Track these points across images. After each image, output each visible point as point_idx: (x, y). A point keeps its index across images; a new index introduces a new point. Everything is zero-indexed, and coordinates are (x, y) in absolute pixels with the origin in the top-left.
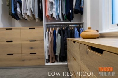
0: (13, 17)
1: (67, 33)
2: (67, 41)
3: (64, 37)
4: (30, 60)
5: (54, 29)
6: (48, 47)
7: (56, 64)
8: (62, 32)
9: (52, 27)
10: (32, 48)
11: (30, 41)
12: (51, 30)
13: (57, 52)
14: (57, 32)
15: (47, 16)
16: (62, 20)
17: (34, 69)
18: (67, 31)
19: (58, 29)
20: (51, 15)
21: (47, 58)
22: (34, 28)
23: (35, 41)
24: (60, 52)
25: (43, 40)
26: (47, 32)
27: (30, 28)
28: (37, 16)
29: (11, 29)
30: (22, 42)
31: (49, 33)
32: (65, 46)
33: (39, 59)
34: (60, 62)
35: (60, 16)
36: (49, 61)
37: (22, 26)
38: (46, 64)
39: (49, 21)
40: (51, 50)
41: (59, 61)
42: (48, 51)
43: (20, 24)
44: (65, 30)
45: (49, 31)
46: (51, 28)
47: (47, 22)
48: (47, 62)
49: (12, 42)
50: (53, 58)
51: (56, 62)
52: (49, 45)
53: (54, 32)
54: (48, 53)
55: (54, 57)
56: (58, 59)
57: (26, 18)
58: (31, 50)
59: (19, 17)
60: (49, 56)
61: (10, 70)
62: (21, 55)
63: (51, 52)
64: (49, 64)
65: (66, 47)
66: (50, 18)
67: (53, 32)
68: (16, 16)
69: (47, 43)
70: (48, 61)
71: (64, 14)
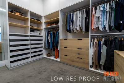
1: (115, 44)
3: (110, 48)
4: (77, 62)
5: (99, 39)
6: (92, 56)
8: (108, 43)
10: (79, 54)
11: (78, 49)
12: (95, 41)
13: (101, 61)
14: (102, 43)
15: (92, 29)
17: (80, 69)
20: (97, 27)
21: (91, 64)
22: (82, 40)
23: (82, 49)
24: (105, 62)
25: (89, 49)
26: (92, 42)
27: (78, 40)
28: (84, 30)
29: (67, 40)
30: (73, 49)
32: (112, 57)
33: (84, 63)
35: (107, 28)
36: (93, 67)
37: (73, 38)
38: (90, 69)
40: (95, 58)
41: (103, 70)
42: (92, 58)
43: (71, 35)
44: (112, 41)
46: (95, 39)
47: (92, 34)
49: (67, 48)
51: (100, 70)
52: (93, 54)
53: (99, 43)
54: (92, 60)
55: (97, 65)
56: (102, 68)
57: (76, 31)
58: (78, 55)
59: (72, 31)
60: (93, 63)
61: (66, 65)
62: (71, 57)
63: (95, 60)
64: (92, 69)
65: (113, 59)
66: (96, 30)
68: (69, 31)
69: (91, 52)
70: (91, 66)
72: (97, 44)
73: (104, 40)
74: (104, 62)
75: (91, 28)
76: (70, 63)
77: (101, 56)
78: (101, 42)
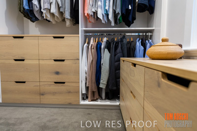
0: (25, 16)
1: (121, 48)
2: (121, 62)
3: (115, 55)
4: (54, 93)
5: (98, 39)
6: (86, 73)
7: (99, 103)
8: (113, 46)
9: (95, 37)
10: (57, 73)
11: (55, 60)
12: (92, 42)
13: (101, 81)
14: (103, 46)
15: (86, 15)
16: (113, 24)
17: (60, 109)
18: (121, 45)
19: (105, 39)
20: (94, 13)
21: (84, 92)
22: (63, 37)
23: (63, 60)
24: (108, 82)
25: (78, 59)
27: (54, 37)
28: (67, 15)
29: (22, 37)
30: (42, 62)
31: (88, 47)
32: (117, 71)
33: (69, 92)
34: (107, 100)
35: (111, 16)
36: (87, 98)
37: (41, 34)
38: (82, 102)
39: (89, 24)
40: (92, 78)
41: (105, 99)
42: (86, 79)
44: (117, 43)
45: (89, 43)
46: (92, 38)
47: (86, 27)
48: (83, 99)
49: (23, 60)
50: (94, 92)
51: (99, 100)
52: (88, 69)
53: (98, 46)
54: (86, 83)
55: (95, 90)
56: (103, 95)
57: (49, 18)
58: (57, 76)
59: (37, 16)
60: (87, 88)
62: (38, 84)
63: (92, 81)
64: (87, 102)
65: (119, 73)
66: (92, 20)
67: (95, 45)
69: (84, 66)
70: (85, 97)
71: (117, 12)
72: (95, 48)
73: (107, 41)
74: (105, 82)
75: (84, 14)
76: (36, 99)
77: (102, 71)
78: (101, 44)
